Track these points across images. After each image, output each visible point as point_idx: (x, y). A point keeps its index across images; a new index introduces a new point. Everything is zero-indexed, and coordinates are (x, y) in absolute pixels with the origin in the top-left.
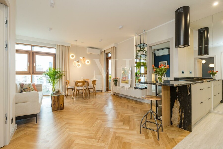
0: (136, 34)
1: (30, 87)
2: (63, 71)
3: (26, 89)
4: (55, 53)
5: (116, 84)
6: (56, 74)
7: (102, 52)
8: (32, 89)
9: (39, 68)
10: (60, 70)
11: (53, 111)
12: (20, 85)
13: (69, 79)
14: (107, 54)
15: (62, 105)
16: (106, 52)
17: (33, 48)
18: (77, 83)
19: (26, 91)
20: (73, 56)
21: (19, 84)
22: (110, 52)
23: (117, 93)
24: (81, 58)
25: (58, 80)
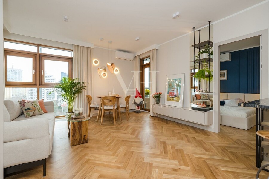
0: (194, 28)
1: (35, 106)
2: (83, 83)
3: (28, 109)
4: (71, 56)
5: (158, 102)
6: (74, 87)
7: (135, 57)
8: (39, 109)
9: (49, 80)
10: (78, 81)
11: (72, 145)
12: (20, 104)
13: (92, 94)
14: (142, 60)
15: (85, 135)
16: (141, 57)
17: (41, 50)
18: (104, 100)
19: (29, 112)
20: (96, 62)
21: (19, 101)
22: (149, 57)
23: (159, 114)
24: (109, 64)
25: (76, 95)
